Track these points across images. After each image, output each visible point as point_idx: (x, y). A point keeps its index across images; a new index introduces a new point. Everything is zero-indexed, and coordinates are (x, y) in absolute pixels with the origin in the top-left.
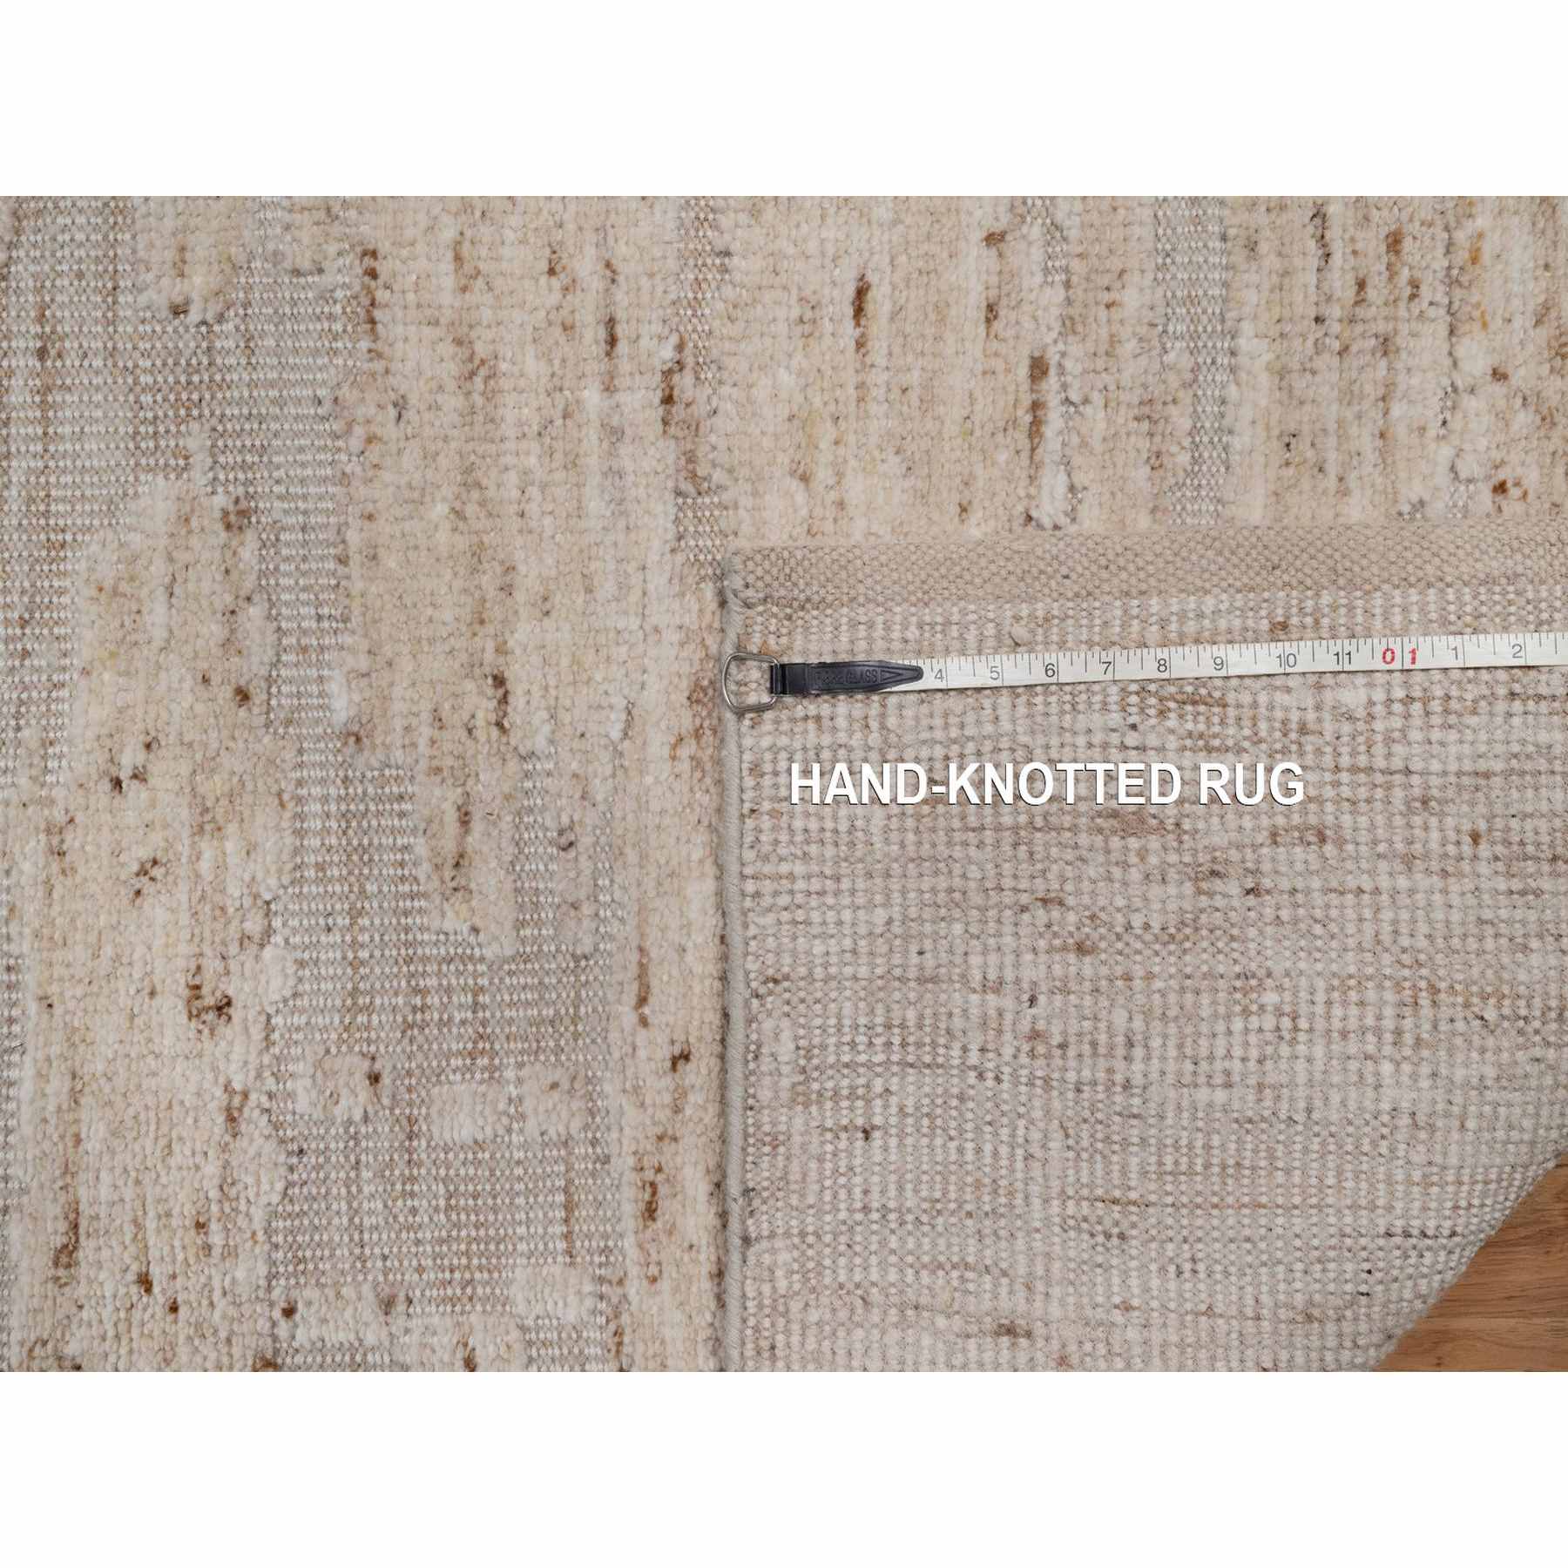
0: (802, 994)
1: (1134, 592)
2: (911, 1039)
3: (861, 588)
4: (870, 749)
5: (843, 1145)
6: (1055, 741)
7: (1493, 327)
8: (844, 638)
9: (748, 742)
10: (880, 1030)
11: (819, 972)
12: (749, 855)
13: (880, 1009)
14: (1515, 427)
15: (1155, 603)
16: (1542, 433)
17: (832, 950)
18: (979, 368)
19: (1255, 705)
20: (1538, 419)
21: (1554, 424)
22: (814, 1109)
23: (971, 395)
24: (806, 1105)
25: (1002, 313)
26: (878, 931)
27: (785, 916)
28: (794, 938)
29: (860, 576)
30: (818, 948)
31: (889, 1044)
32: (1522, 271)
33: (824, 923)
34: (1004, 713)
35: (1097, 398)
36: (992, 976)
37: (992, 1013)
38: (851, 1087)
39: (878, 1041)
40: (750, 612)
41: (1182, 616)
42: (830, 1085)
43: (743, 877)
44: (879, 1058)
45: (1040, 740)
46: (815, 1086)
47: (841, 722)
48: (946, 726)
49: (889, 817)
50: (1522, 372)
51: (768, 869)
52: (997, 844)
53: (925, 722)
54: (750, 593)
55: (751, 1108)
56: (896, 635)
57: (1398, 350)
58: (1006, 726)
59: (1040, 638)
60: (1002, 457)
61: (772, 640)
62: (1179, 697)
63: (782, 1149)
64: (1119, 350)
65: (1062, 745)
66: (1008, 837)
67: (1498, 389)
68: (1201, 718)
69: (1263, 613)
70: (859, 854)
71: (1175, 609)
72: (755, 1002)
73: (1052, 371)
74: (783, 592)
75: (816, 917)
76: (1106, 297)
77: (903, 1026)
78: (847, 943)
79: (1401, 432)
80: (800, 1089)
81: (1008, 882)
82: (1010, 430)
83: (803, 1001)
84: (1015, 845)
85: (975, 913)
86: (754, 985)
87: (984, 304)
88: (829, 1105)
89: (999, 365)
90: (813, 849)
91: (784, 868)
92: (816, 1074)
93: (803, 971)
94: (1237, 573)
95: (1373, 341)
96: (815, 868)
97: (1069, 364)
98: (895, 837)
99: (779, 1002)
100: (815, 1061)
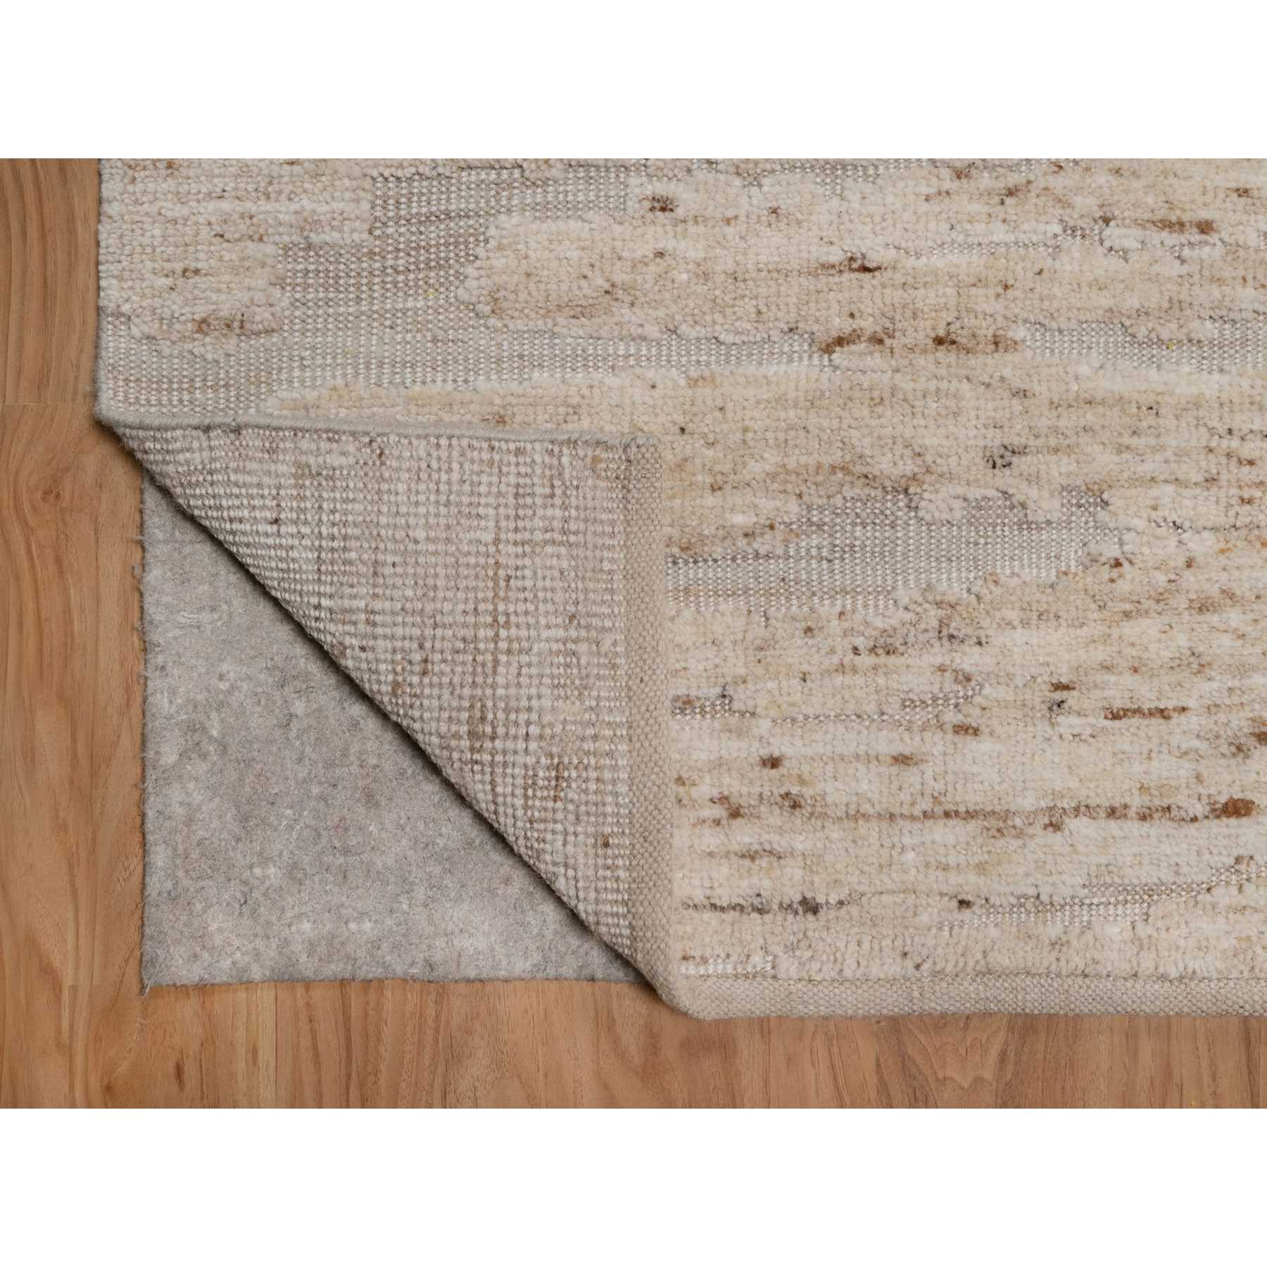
0: (371, 474)
1: (631, 732)
2: (336, 555)
3: (636, 529)
4: (532, 533)
5: (268, 502)
6: (534, 671)
7: (1221, 557)
8: (604, 516)
9: (538, 446)
10: (343, 531)
11: (385, 487)
12: (465, 442)
13: (357, 532)
14: (1157, 574)
15: (623, 747)
16: (1152, 593)
17: (399, 498)
18: (1208, 183)
19: (555, 821)
20: (1161, 590)
21: (1158, 601)
22: (293, 481)
23: (1191, 177)
24: (295, 476)
25: (1243, 200)
26: (411, 534)
27: (423, 465)
28: (409, 470)
29: (644, 528)
30: (402, 487)
31: (333, 538)
32: (1257, 580)
33: (418, 492)
34: (552, 633)
35: (1184, 270)
36: (378, 618)
37: (354, 618)
38: (306, 508)
39: (335, 530)
40: (621, 450)
41: (615, 768)
42: (308, 493)
43: (450, 438)
44: (324, 530)
45: (535, 659)
46: (308, 483)
47: (549, 512)
48: (545, 589)
49: (486, 545)
50: (1192, 579)
51: (455, 454)
52: (465, 625)
53: (548, 573)
54: (634, 449)
55: (295, 435)
56: (606, 554)
57: (1208, 489)
58: (545, 634)
59: (602, 660)
60: (1150, 200)
61: (603, 465)
62: (561, 767)
63: (266, 456)
64: (1214, 286)
65: (531, 677)
66: (469, 633)
67: (1181, 562)
68: (546, 783)
69: (616, 830)
70: (463, 521)
71: (620, 763)
72: (367, 440)
73: (1203, 237)
74: (634, 473)
75: (422, 487)
76: (1249, 277)
77: (345, 549)
78: (403, 509)
79: (1154, 492)
80: (307, 471)
81: (439, 632)
82: (1167, 206)
83: (366, 474)
84: (464, 640)
85: (420, 606)
86: (379, 439)
87: (1248, 186)
88: (295, 493)
89: (1209, 198)
90: (467, 488)
91: (455, 466)
92: (315, 483)
93: (387, 475)
94: (642, 809)
95: (1214, 471)
96: (455, 488)
97: (1207, 249)
98: (473, 549)
99: (366, 457)
100: (324, 483)
